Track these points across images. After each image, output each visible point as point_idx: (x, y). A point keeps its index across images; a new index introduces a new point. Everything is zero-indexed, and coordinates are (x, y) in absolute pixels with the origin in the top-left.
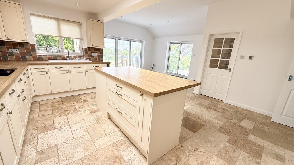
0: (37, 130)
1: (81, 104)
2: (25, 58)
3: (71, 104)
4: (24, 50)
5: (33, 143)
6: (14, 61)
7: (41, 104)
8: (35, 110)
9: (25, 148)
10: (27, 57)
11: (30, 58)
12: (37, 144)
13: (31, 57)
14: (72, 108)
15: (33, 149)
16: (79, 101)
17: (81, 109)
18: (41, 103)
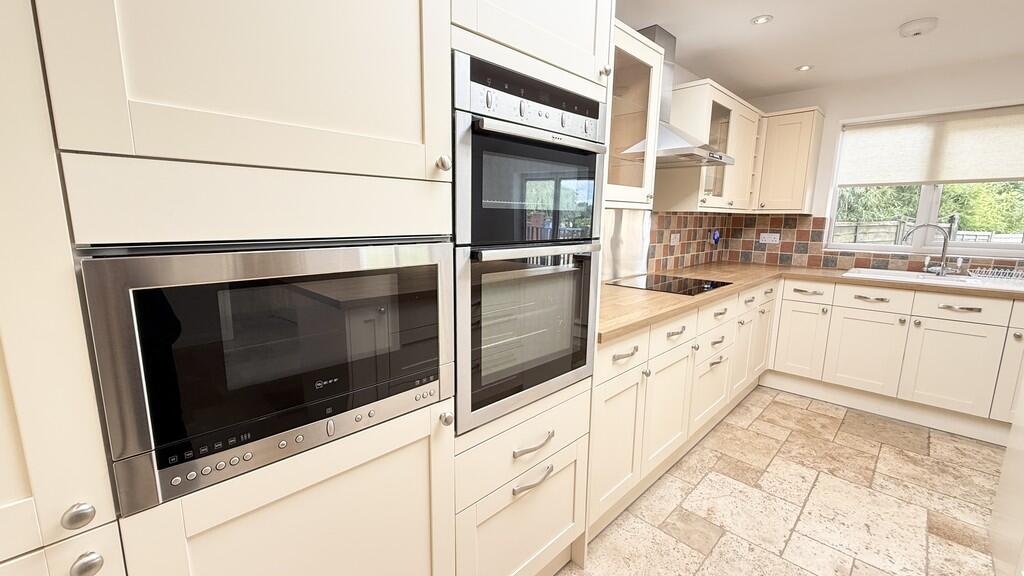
0: (719, 459)
1: (909, 469)
2: (789, 258)
3: (866, 448)
4: (791, 237)
5: (688, 480)
6: (762, 264)
7: (777, 399)
8: (753, 408)
9: (671, 478)
10: (795, 256)
11: (799, 260)
12: (693, 489)
13: (805, 258)
14: (860, 461)
15: (679, 493)
16: (911, 454)
17: (892, 486)
18: (780, 398)
